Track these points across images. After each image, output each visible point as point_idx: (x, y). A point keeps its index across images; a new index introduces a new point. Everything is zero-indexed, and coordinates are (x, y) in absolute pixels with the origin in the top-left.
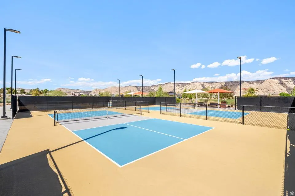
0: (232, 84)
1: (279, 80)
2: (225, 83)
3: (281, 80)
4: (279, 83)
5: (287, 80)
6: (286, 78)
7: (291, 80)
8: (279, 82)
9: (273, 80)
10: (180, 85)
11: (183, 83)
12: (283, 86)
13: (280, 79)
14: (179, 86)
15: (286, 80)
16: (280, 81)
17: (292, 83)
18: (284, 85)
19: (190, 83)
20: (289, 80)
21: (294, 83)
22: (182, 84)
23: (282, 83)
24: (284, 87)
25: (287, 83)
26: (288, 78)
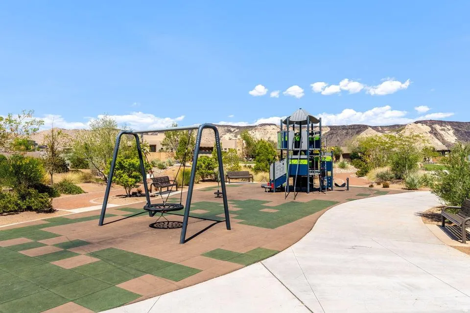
0: (345, 131)
1: (430, 126)
2: (329, 129)
3: (434, 126)
4: (430, 132)
5: (443, 128)
6: (441, 123)
7: (449, 127)
8: (429, 129)
9: (419, 125)
10: (232, 129)
11: (241, 126)
12: (437, 138)
13: (431, 123)
14: (231, 132)
15: (441, 126)
16: (432, 128)
17: (451, 132)
18: (439, 137)
19: (256, 126)
20: (447, 126)
21: (454, 134)
22: (238, 127)
23: (434, 133)
24: (439, 140)
25: (442, 132)
26: (445, 122)
